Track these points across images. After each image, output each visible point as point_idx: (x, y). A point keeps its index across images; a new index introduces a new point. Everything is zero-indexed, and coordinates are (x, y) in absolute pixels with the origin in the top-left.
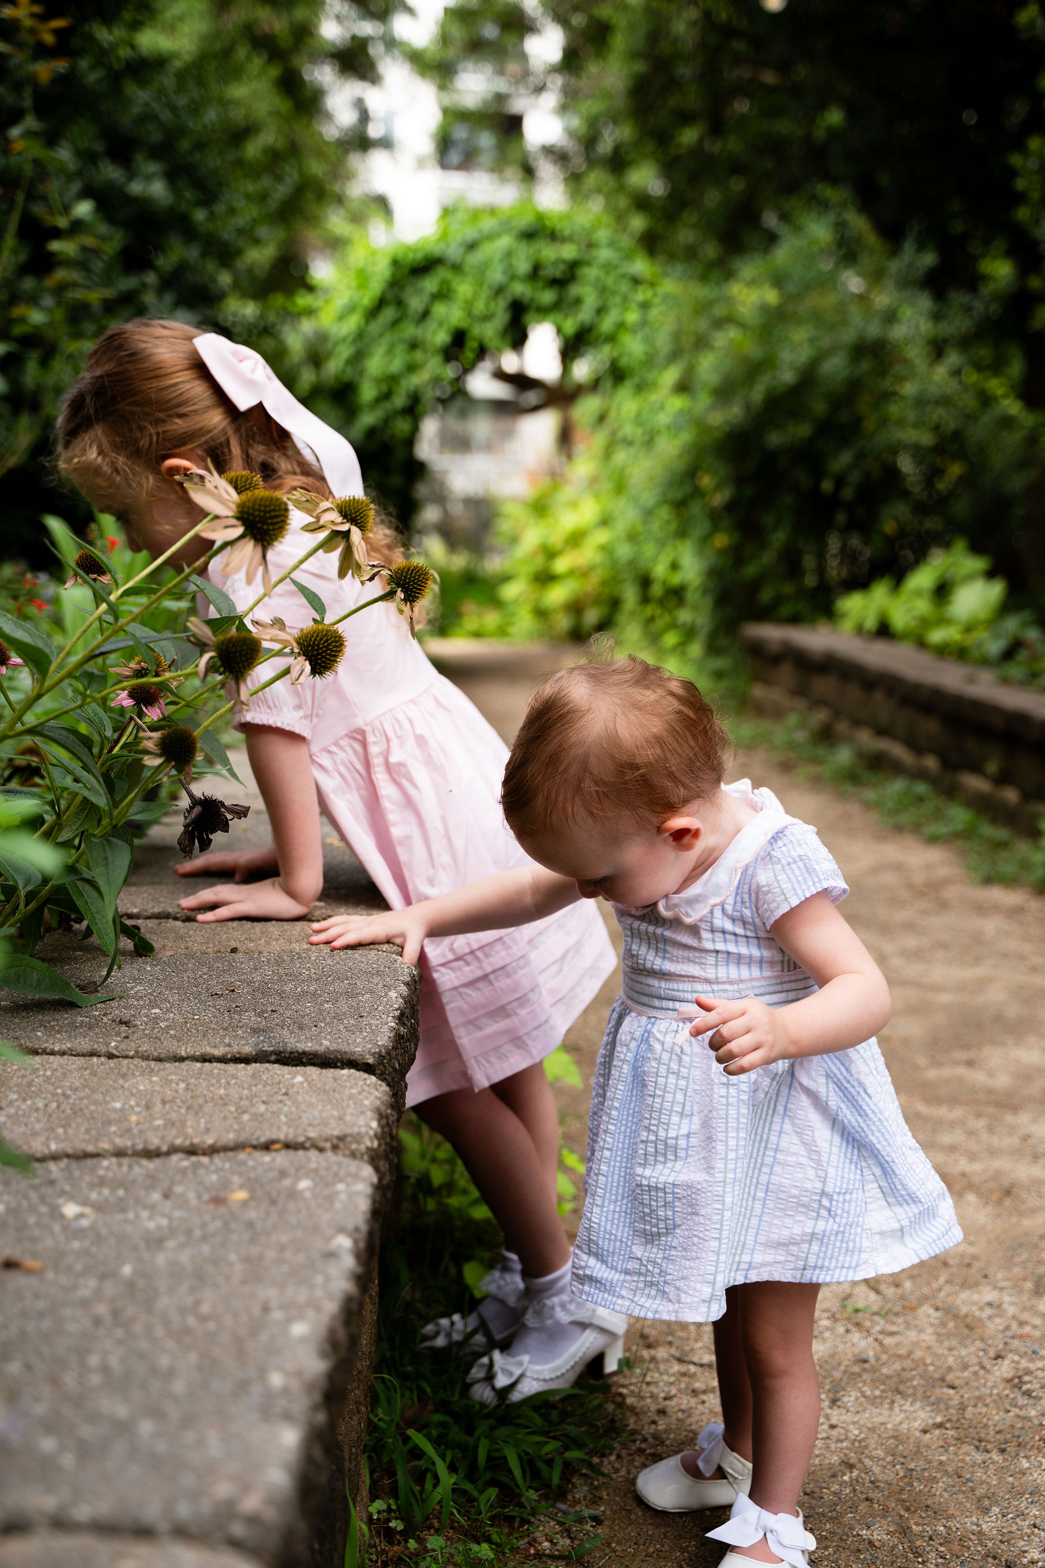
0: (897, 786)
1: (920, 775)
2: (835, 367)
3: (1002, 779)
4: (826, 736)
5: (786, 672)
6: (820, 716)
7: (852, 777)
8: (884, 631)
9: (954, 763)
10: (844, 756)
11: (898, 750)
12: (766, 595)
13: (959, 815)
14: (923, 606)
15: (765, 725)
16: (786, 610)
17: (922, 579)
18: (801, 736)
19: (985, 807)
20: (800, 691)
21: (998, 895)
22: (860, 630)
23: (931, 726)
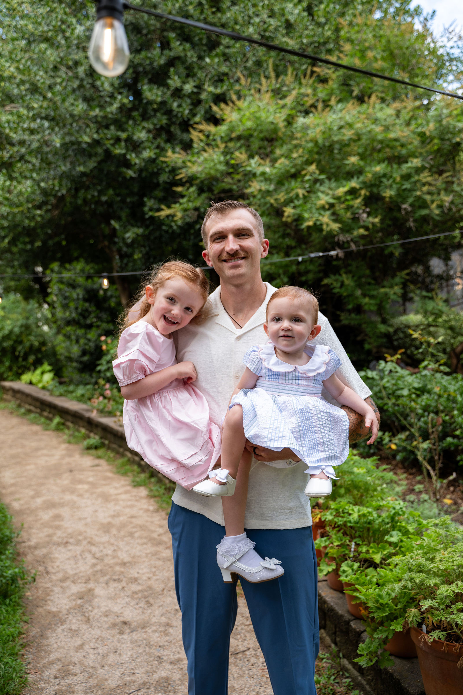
0: (32, 415)
1: (36, 413)
2: (17, 330)
3: (50, 413)
4: (19, 406)
5: (10, 393)
6: (18, 402)
7: (24, 414)
8: (31, 383)
9: (42, 410)
10: (23, 410)
11: (32, 408)
12: (5, 376)
13: (43, 420)
14: (39, 378)
15: (7, 404)
16: (10, 378)
17: (39, 371)
18: (15, 406)
19: (47, 418)
20: (14, 396)
21: (48, 432)
22: (26, 383)
23: (38, 404)
